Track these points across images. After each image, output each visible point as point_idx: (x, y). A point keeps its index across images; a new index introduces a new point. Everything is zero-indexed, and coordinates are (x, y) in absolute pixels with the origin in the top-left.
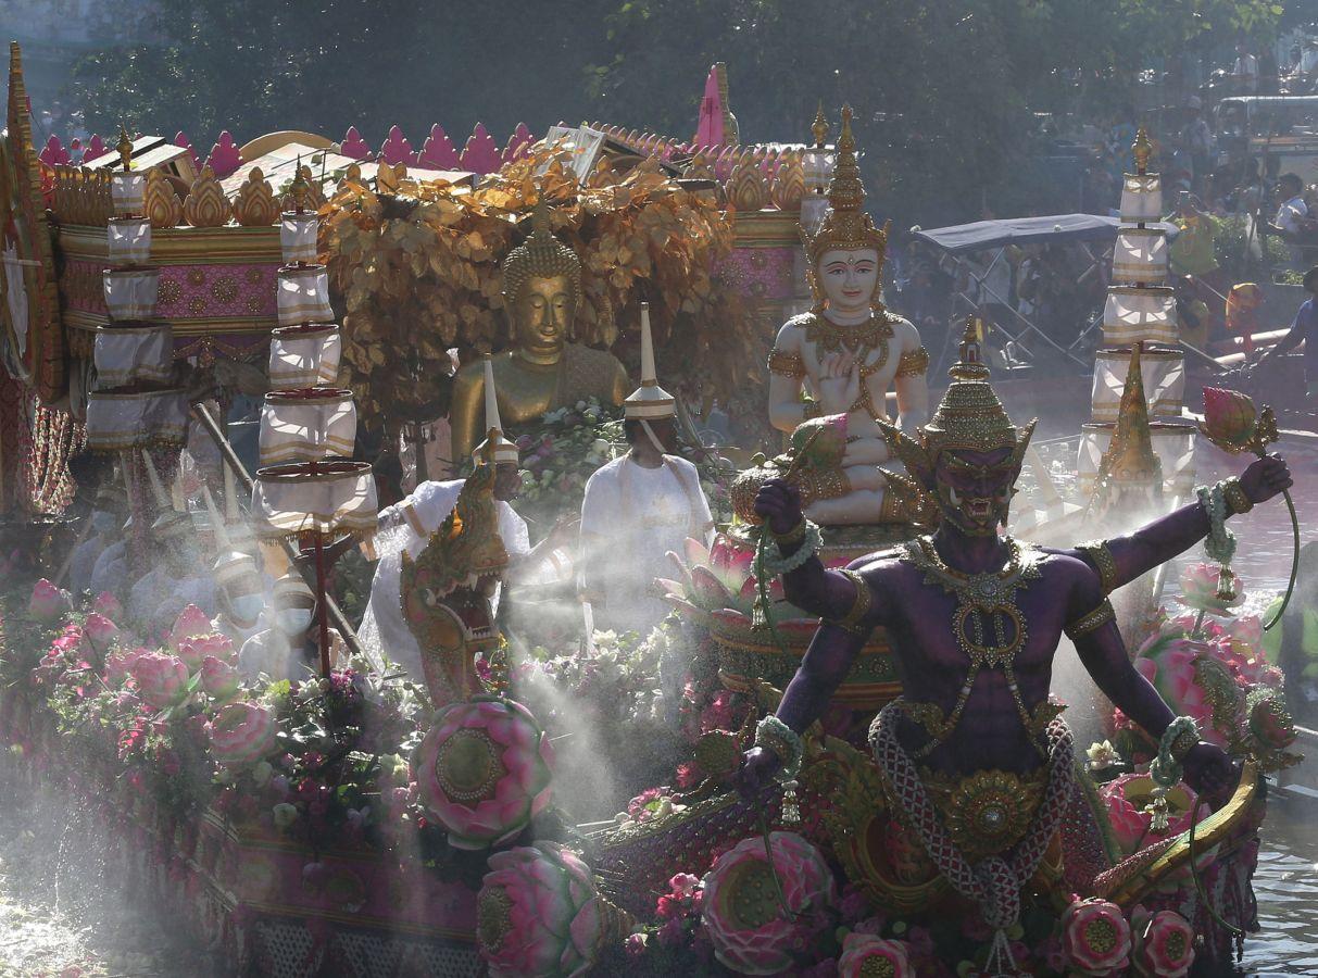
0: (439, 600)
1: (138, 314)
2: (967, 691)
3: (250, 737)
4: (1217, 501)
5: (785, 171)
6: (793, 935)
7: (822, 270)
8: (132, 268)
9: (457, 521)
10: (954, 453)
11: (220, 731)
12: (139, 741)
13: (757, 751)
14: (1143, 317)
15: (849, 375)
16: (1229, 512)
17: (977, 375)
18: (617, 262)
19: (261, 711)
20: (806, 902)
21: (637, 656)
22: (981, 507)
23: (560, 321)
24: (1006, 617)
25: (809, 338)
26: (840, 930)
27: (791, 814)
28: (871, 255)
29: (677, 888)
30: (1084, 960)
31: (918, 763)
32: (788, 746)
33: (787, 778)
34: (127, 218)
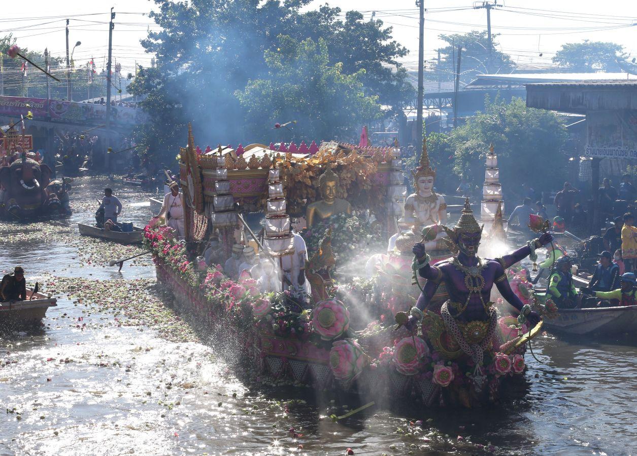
0: (316, 272)
1: (225, 192)
2: (469, 299)
3: (264, 308)
4: (533, 245)
5: (387, 153)
6: (419, 364)
7: (419, 182)
8: (222, 180)
9: (321, 251)
10: (464, 234)
11: (257, 306)
12: (232, 308)
13: (411, 316)
14: (494, 192)
15: (426, 210)
16: (536, 248)
17: (469, 212)
18: (347, 177)
19: (267, 301)
20: (422, 356)
21: (366, 283)
22: (471, 248)
23: (334, 192)
24: (479, 279)
25: (415, 201)
26: (433, 363)
27: (420, 333)
28: (431, 178)
29: (385, 351)
30: (499, 371)
31: (455, 319)
32: (420, 315)
33: (419, 323)
34: (221, 168)
